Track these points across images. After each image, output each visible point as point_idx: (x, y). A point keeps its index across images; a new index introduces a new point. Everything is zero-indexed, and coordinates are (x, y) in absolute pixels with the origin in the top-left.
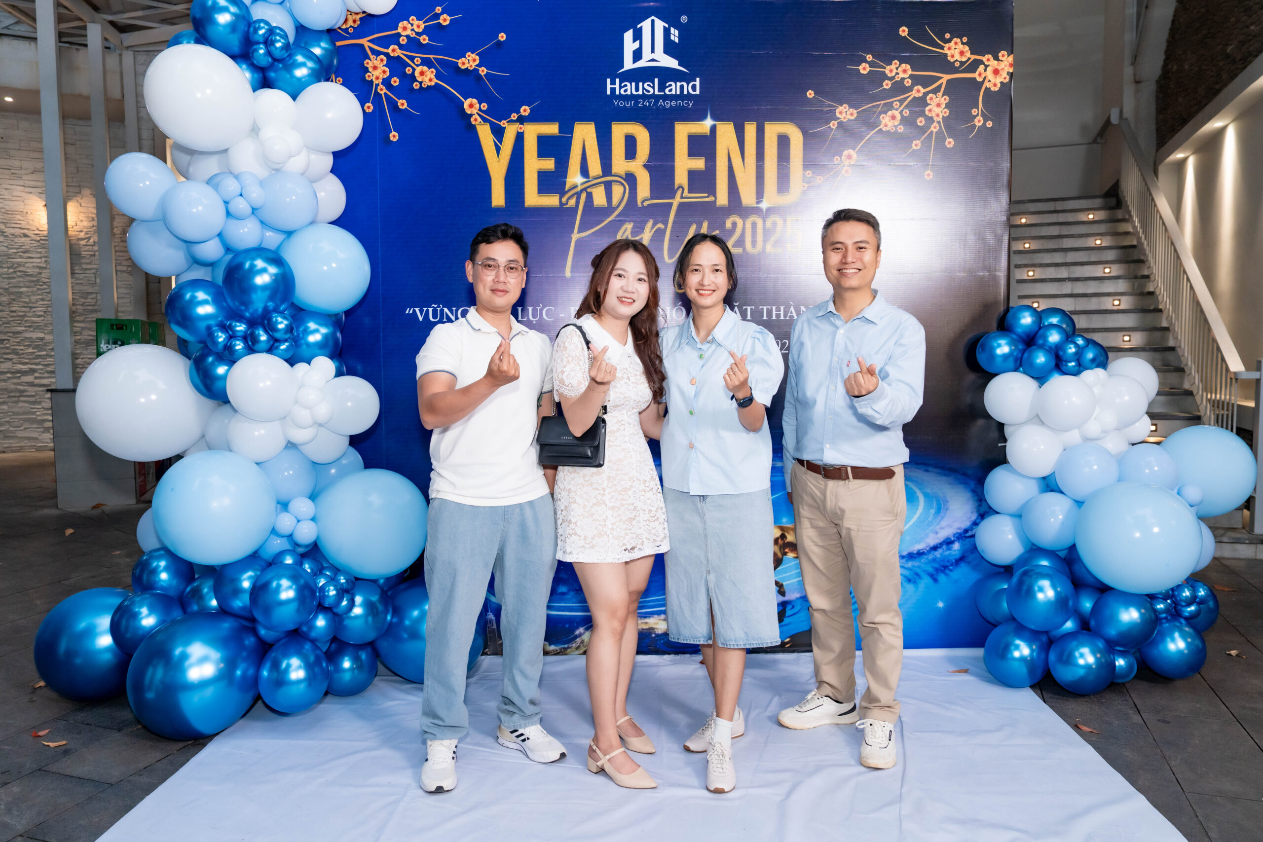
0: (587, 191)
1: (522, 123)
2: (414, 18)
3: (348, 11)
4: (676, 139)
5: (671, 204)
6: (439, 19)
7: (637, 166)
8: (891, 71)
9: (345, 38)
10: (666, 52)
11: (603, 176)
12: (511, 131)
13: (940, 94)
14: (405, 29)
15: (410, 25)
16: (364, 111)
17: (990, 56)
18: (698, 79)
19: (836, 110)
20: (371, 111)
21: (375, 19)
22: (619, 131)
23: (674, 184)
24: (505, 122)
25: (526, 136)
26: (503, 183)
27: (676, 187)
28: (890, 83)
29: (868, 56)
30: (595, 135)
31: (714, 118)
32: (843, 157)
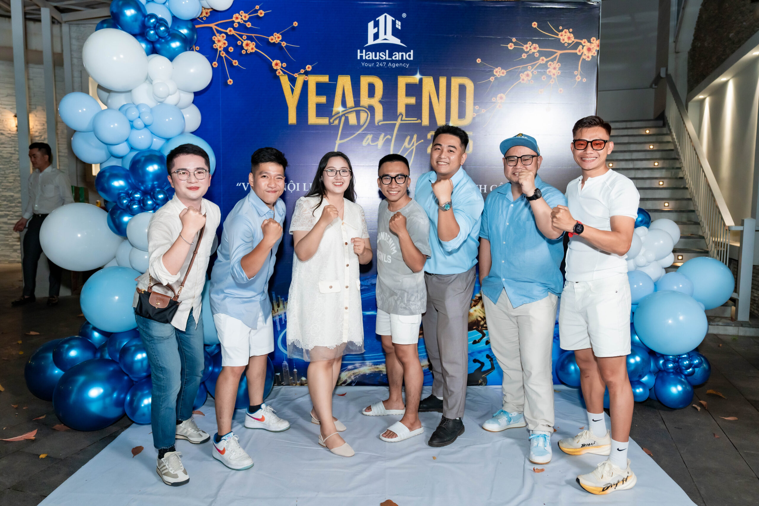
0: (345, 116)
1: (307, 75)
2: (243, 12)
3: (203, 7)
4: (398, 86)
5: (396, 124)
6: (257, 13)
7: (375, 102)
8: (527, 48)
9: (201, 23)
10: (394, 34)
11: (355, 107)
12: (300, 80)
13: (556, 62)
14: (237, 18)
15: (240, 16)
16: (212, 67)
17: (586, 40)
18: (412, 51)
19: (493, 70)
20: (216, 66)
21: (219, 13)
22: (365, 81)
23: (397, 112)
24: (297, 74)
25: (309, 83)
26: (295, 110)
27: (398, 114)
28: (526, 55)
29: (513, 39)
30: (350, 83)
31: (422, 74)
32: (497, 98)
